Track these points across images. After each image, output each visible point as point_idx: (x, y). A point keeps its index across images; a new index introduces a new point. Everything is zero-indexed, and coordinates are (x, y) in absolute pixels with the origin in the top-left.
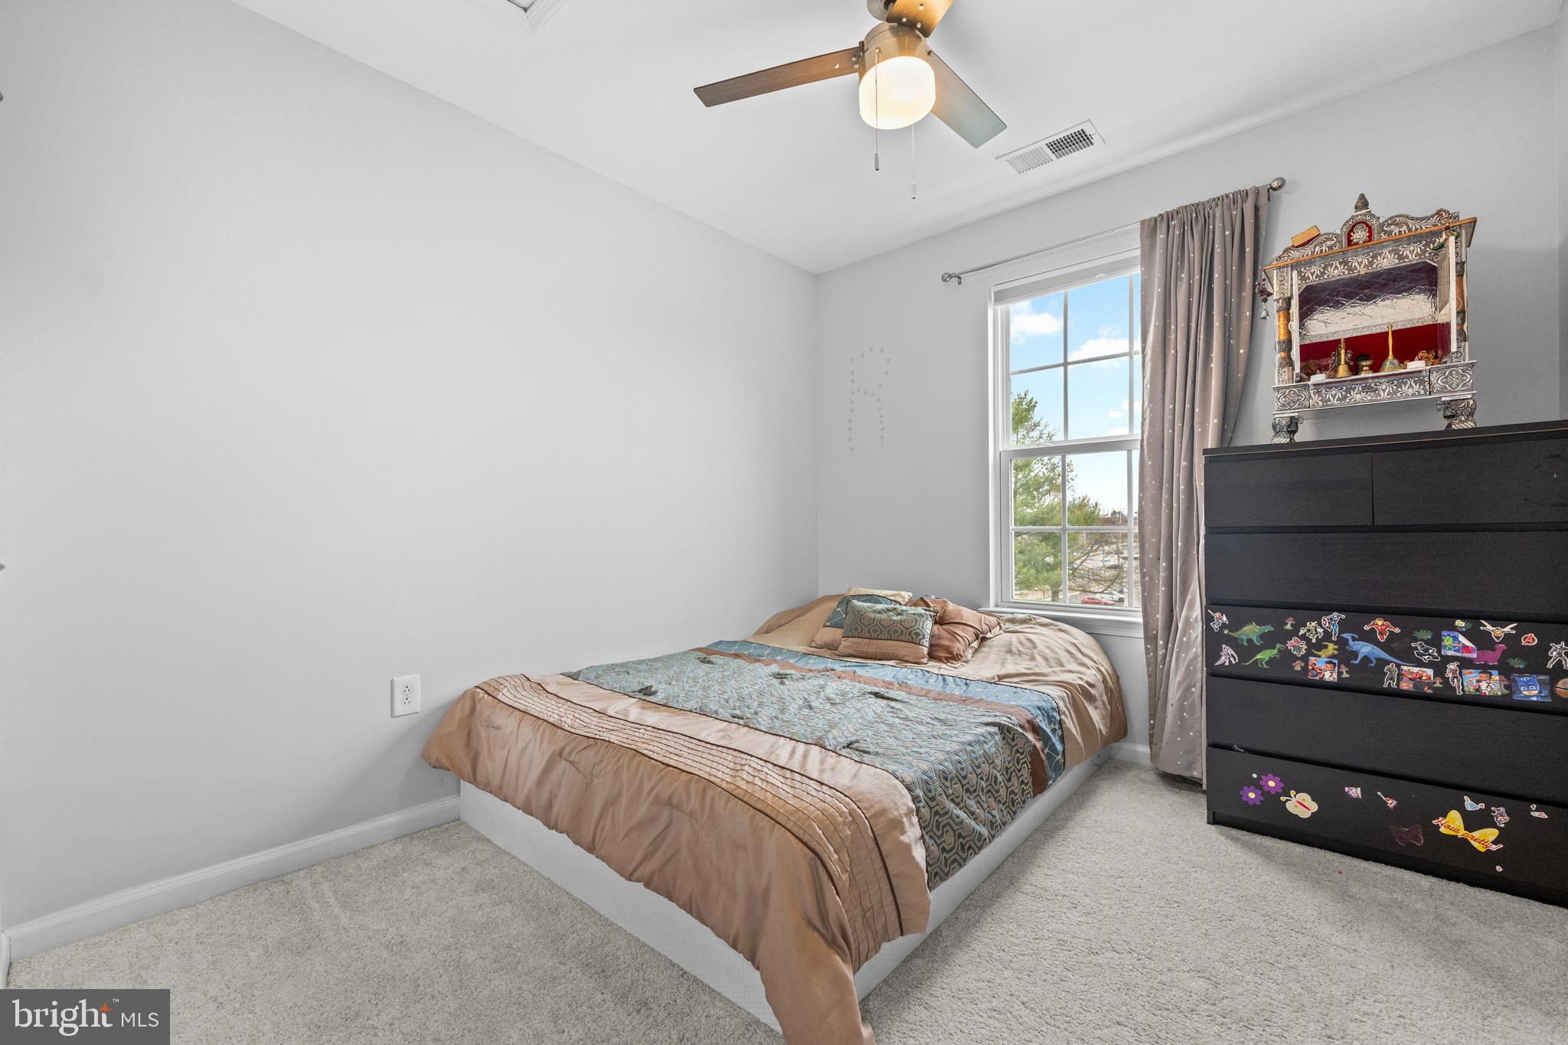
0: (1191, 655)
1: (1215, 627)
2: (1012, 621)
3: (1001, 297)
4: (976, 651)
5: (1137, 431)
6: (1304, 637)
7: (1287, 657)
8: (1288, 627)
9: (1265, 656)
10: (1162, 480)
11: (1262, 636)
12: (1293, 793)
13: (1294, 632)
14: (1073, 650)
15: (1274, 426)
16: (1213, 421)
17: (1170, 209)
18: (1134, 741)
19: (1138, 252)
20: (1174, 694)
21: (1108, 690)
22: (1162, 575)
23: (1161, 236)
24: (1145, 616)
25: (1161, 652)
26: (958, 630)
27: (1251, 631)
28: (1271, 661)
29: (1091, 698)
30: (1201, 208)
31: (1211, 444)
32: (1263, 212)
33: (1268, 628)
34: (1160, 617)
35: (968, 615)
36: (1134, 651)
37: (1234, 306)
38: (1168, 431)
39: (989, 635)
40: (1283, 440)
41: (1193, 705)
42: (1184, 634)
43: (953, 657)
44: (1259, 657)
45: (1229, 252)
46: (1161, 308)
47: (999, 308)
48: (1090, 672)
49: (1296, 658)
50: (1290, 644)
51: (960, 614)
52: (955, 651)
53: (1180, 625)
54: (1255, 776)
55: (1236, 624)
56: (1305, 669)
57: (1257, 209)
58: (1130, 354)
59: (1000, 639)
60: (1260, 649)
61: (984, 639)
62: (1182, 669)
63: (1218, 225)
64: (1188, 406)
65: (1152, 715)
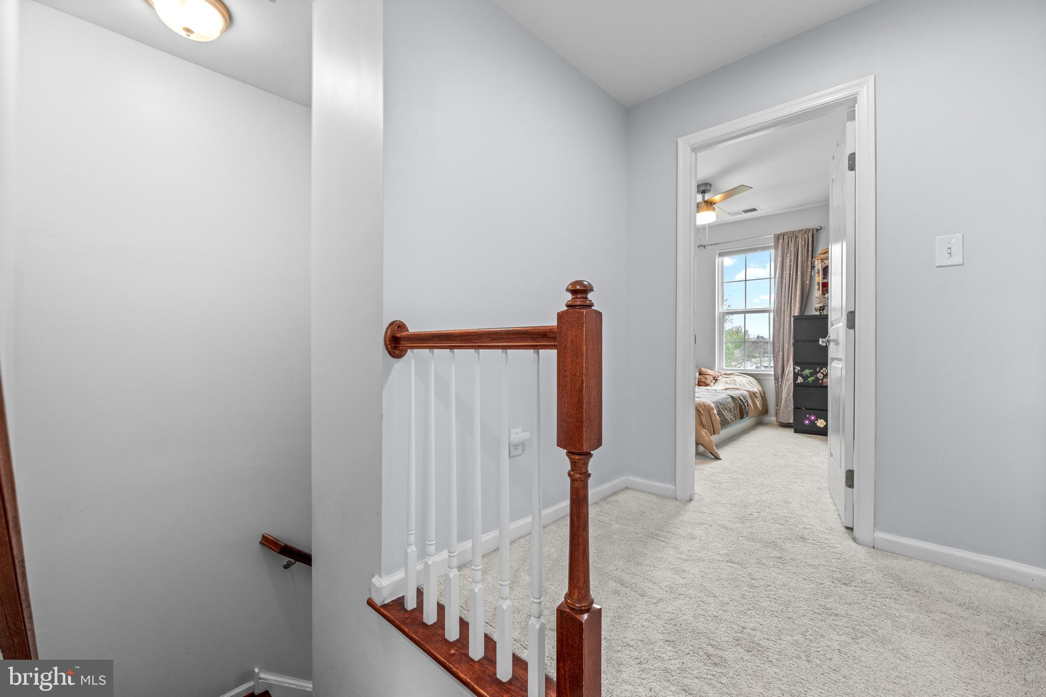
0: (789, 383)
1: (796, 371)
2: (726, 374)
3: (722, 255)
4: (714, 383)
5: (772, 306)
6: (822, 373)
7: (817, 379)
8: (818, 370)
9: (810, 379)
10: (780, 324)
11: (810, 373)
12: (819, 420)
13: (819, 372)
14: (749, 382)
15: (815, 309)
16: (798, 306)
17: (784, 232)
18: (770, 416)
19: (773, 244)
20: (784, 396)
21: (761, 396)
22: (781, 357)
23: (781, 241)
24: (775, 371)
25: (780, 383)
26: (707, 376)
27: (807, 372)
28: (813, 380)
29: (756, 397)
30: (794, 233)
31: (796, 314)
32: (815, 237)
33: (812, 371)
34: (780, 371)
35: (710, 372)
36: (771, 384)
37: (805, 267)
38: (783, 308)
39: (718, 379)
40: (818, 313)
41: (790, 399)
42: (787, 376)
43: (707, 385)
44: (809, 379)
45: (804, 249)
46: (781, 266)
47: (720, 259)
48: (756, 388)
49: (819, 379)
50: (818, 375)
51: (707, 371)
52: (707, 383)
53: (786, 373)
54: (808, 416)
55: (802, 370)
56: (822, 382)
57: (813, 235)
58: (770, 278)
59: (722, 380)
60: (809, 377)
61: (717, 380)
62: (787, 387)
63: (800, 240)
64: (789, 300)
65: (777, 406)
